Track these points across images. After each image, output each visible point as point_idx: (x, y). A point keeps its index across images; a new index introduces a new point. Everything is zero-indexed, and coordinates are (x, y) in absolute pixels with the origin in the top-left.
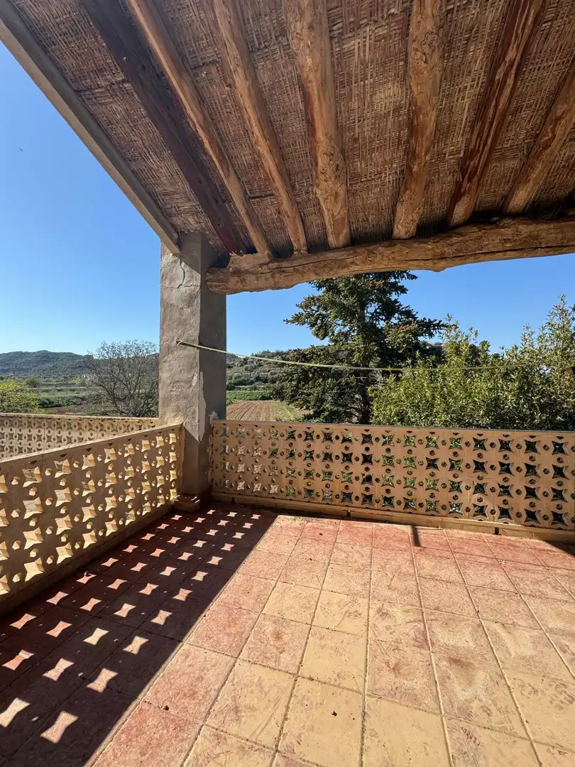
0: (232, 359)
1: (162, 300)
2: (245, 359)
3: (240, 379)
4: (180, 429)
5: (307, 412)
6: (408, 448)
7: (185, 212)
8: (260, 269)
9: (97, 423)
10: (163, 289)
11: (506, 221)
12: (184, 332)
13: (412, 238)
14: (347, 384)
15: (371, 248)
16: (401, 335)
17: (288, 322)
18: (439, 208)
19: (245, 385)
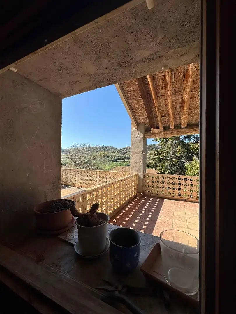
4: (137, 175)
8: (160, 133)
9: (105, 172)
10: (132, 137)
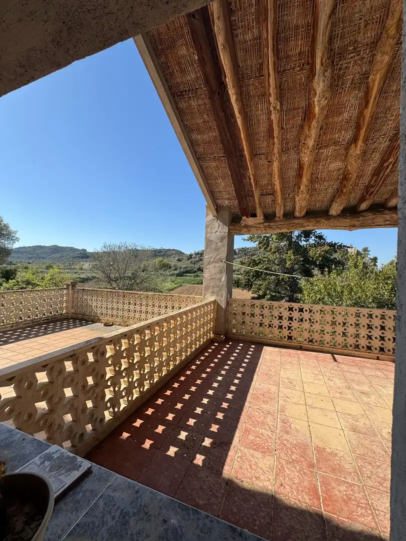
1: (206, 238)
4: (215, 302)
6: (333, 316)
7: (225, 199)
8: (258, 225)
10: (207, 233)
11: (387, 212)
12: (218, 255)
13: (338, 215)
15: (318, 219)
18: (353, 202)
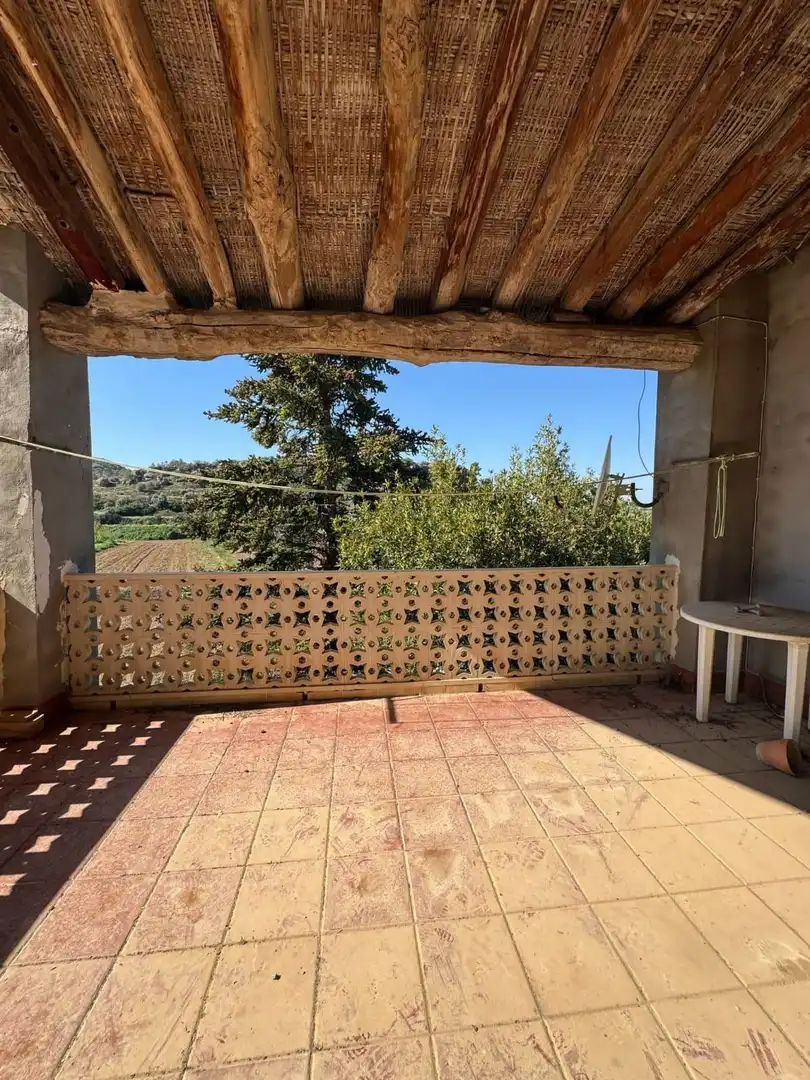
0: (115, 472)
2: (138, 473)
3: (131, 506)
5: (246, 556)
6: (383, 598)
8: (152, 320)
11: (496, 315)
13: (387, 314)
14: (305, 513)
15: (334, 317)
16: (377, 449)
17: (211, 416)
18: (422, 280)
19: (141, 515)
